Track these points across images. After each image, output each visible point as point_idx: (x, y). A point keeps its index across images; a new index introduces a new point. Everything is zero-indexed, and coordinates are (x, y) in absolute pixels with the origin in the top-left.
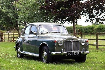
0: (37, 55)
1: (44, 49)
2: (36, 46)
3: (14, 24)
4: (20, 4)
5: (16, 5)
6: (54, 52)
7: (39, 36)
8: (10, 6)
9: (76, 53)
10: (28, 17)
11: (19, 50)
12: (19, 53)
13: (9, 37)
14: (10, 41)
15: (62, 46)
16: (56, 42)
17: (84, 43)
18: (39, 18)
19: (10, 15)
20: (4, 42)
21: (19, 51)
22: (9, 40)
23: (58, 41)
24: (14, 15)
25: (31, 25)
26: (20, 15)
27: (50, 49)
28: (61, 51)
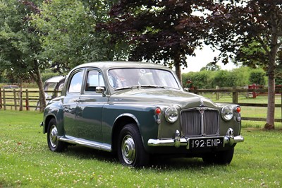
0: (108, 147)
1: (127, 130)
2: (104, 123)
3: (29, 67)
4: (47, 20)
5: (36, 20)
6: (156, 139)
7: (109, 97)
8: (20, 24)
9: (210, 142)
10: (66, 51)
11: (54, 133)
12: (54, 139)
13: (15, 99)
14: (18, 108)
15: (175, 122)
16: (159, 112)
17: (230, 114)
18: (93, 53)
19: (21, 44)
20: (5, 109)
21: (54, 135)
22: (16, 106)
23: (165, 109)
24: (29, 46)
25: (87, 69)
26: (46, 45)
27: (144, 129)
28: (173, 136)
